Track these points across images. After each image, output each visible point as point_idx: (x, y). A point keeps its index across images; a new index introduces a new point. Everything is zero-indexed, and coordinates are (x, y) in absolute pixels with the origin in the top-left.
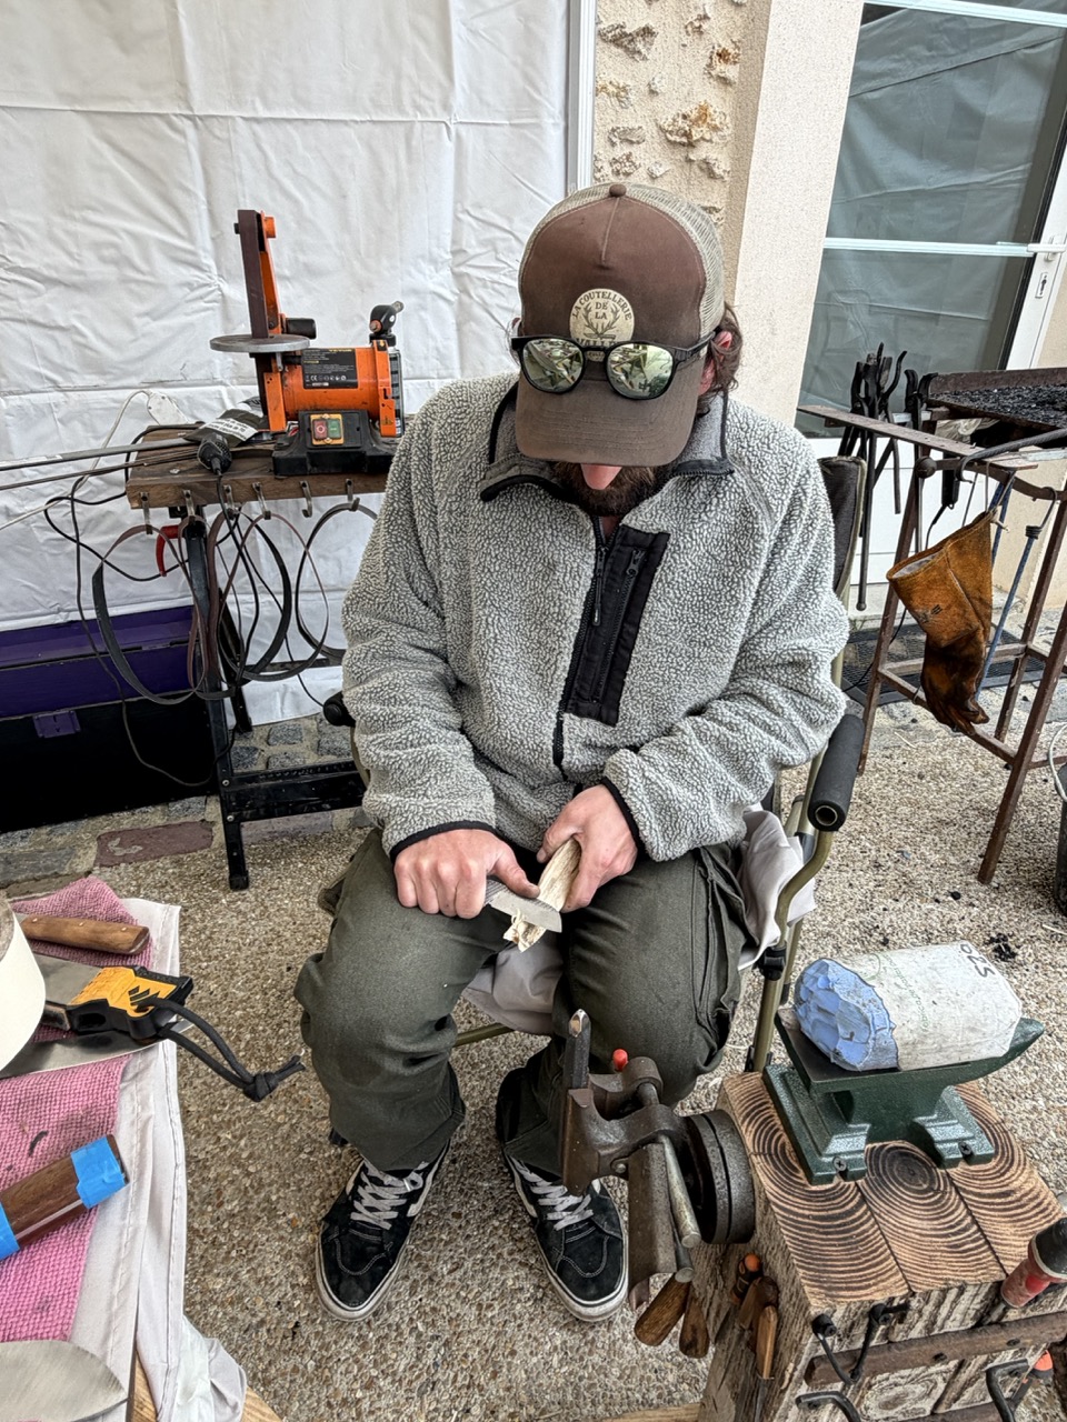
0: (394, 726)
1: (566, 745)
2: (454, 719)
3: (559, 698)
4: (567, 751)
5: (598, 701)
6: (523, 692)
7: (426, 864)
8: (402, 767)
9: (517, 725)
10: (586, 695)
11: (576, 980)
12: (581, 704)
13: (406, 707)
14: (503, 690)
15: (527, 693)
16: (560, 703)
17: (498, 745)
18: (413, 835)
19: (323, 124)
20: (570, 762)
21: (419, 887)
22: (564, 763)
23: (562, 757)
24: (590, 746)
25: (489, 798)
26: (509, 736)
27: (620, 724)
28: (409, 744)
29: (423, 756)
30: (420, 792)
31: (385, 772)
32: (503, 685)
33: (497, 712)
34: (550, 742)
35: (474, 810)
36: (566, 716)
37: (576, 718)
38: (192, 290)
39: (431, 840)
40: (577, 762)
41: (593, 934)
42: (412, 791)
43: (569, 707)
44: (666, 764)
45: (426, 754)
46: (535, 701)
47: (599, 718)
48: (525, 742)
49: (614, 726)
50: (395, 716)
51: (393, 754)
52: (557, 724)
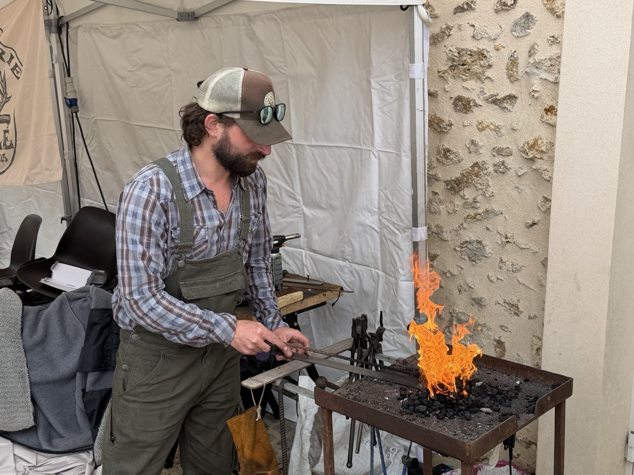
19: (335, 148)
38: (294, 208)
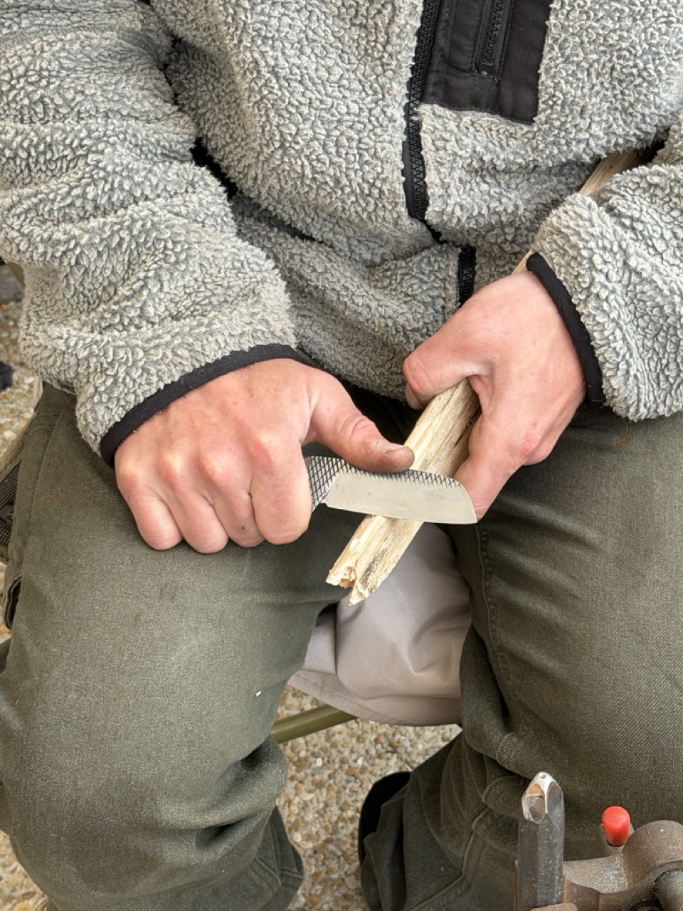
0: (53, 168)
1: (431, 178)
2: (178, 133)
3: (407, 74)
4: (433, 191)
5: (491, 71)
6: (328, 70)
7: (178, 462)
8: (84, 262)
9: (324, 146)
10: (464, 60)
11: (502, 648)
12: (455, 82)
13: (70, 123)
14: (282, 73)
15: (337, 72)
16: (410, 84)
17: (288, 187)
18: (138, 408)
20: (442, 212)
21: (176, 506)
22: (431, 214)
23: (425, 204)
24: (483, 170)
25: (276, 294)
26: (308, 172)
27: (542, 117)
28: (89, 207)
29: (124, 234)
30: (133, 313)
31: (49, 274)
32: (282, 61)
33: (275, 120)
34: (398, 174)
35: (248, 328)
36: (428, 113)
37: (448, 113)
39: (177, 410)
40: (458, 212)
41: (526, 554)
42: (114, 313)
43: (430, 89)
44: (668, 235)
45: (130, 229)
46: (356, 85)
47: (496, 107)
48: (344, 181)
49: (530, 121)
50: (49, 146)
51: (59, 236)
52: (407, 132)
